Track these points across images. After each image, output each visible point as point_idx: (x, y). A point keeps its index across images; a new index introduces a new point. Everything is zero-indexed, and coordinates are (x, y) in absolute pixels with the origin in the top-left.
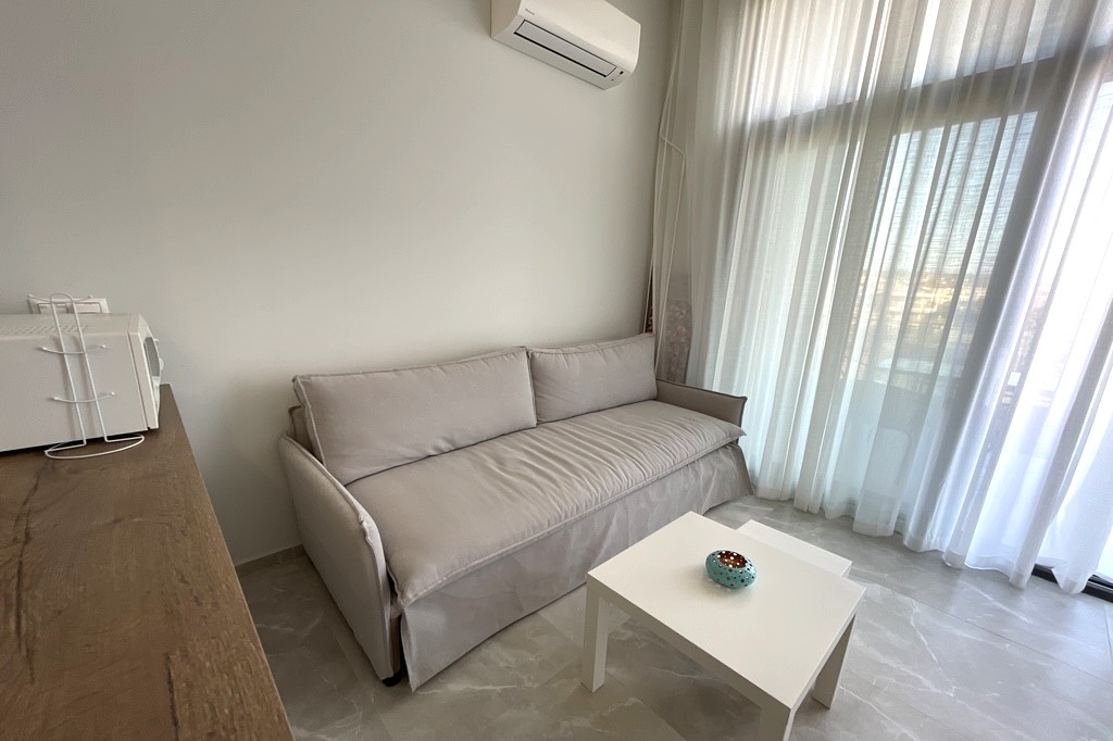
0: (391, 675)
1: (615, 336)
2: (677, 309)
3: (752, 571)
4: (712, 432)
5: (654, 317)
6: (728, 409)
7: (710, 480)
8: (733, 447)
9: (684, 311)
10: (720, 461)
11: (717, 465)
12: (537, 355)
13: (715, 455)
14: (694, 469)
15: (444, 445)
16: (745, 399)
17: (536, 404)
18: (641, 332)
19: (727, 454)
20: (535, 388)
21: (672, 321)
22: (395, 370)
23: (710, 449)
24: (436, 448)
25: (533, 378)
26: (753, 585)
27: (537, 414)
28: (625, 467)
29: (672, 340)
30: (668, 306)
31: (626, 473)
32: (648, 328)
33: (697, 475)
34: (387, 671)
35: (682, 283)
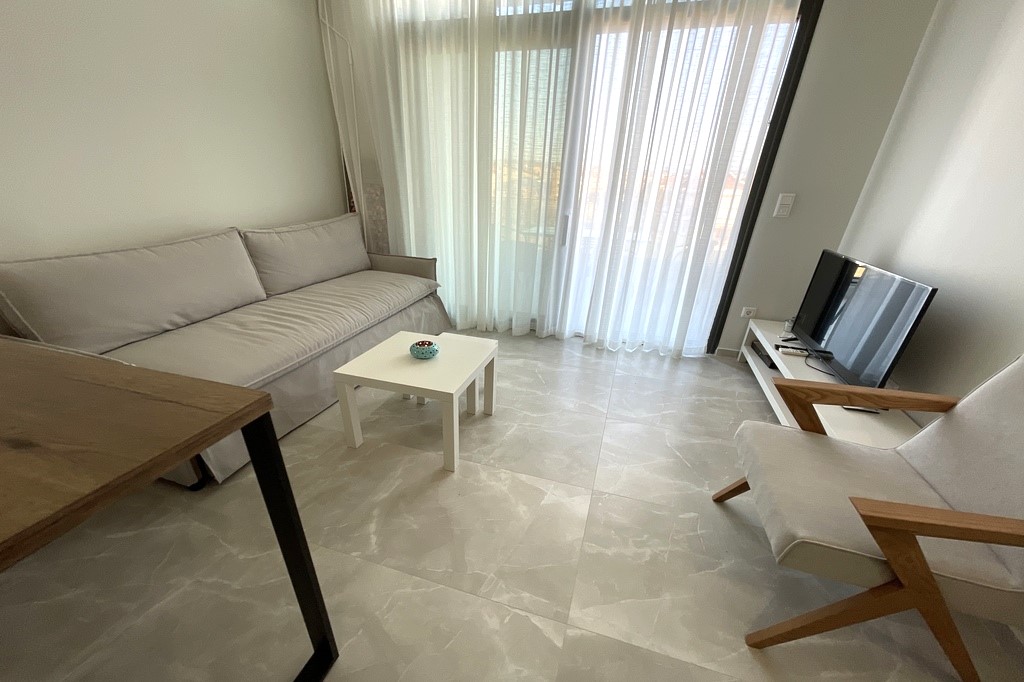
0: (196, 481)
1: (322, 216)
2: (372, 191)
3: (436, 348)
4: (416, 286)
5: (354, 199)
6: (424, 268)
7: (420, 319)
8: (432, 295)
9: (379, 193)
10: (426, 307)
11: (423, 309)
12: (249, 235)
13: (421, 303)
14: (407, 314)
15: (180, 320)
16: (435, 259)
17: (261, 280)
18: (346, 212)
19: (430, 302)
20: (256, 265)
21: (370, 202)
22: (94, 254)
23: (416, 297)
24: (171, 323)
25: (252, 255)
26: (438, 355)
27: (265, 289)
28: (351, 314)
29: (374, 218)
30: (364, 189)
31: (352, 318)
32: (352, 209)
33: (410, 318)
34: (192, 478)
35: (372, 169)
